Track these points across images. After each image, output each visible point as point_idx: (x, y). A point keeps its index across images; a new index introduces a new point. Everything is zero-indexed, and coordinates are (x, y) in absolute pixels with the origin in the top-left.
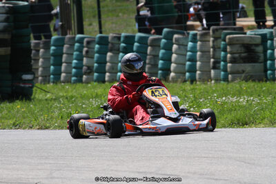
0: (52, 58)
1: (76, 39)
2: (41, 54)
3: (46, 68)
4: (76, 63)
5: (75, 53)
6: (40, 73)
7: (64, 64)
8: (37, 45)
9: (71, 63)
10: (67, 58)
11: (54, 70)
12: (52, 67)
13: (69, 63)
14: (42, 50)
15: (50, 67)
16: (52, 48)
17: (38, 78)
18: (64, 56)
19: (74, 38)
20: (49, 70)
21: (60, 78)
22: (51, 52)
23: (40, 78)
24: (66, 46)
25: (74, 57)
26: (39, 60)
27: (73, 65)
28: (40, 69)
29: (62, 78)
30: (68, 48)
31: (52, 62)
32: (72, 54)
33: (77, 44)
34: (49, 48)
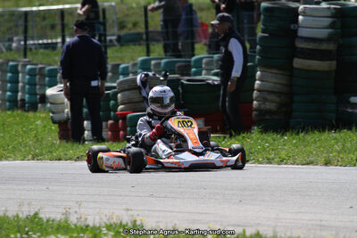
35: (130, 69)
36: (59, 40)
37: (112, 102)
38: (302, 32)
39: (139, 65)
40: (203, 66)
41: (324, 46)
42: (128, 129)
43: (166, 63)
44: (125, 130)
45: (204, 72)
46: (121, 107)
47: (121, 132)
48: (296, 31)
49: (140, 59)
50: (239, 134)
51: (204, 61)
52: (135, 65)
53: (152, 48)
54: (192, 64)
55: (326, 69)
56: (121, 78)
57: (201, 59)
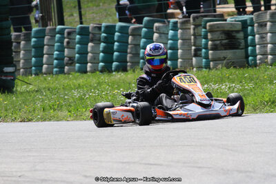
0: (33, 49)
1: (57, 30)
2: (22, 46)
3: (27, 61)
4: (57, 54)
5: (56, 44)
6: (21, 65)
7: (45, 56)
8: (18, 37)
9: (53, 54)
10: (48, 49)
11: (36, 62)
12: (33, 59)
13: (51, 54)
14: (22, 42)
15: (31, 59)
16: (33, 40)
17: (19, 70)
18: (46, 47)
19: (55, 29)
20: (31, 62)
21: (42, 69)
22: (32, 43)
23: (22, 70)
24: (46, 37)
25: (56, 48)
26: (20, 52)
27: (55, 56)
28: (22, 61)
29: (44, 70)
30: (49, 40)
31: (33, 54)
32: (54, 46)
33: (58, 36)
34: (30, 40)
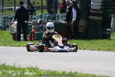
35: (36, 18)
36: (14, 8)
37: (30, 28)
38: (92, 7)
39: (39, 17)
40: (60, 17)
41: (99, 12)
42: (35, 37)
43: (48, 16)
44: (34, 37)
45: (60, 19)
46: (33, 30)
47: (33, 38)
48: (90, 7)
49: (40, 14)
50: (71, 40)
51: (60, 16)
52: (38, 16)
53: (43, 11)
54: (56, 16)
55: (99, 19)
56: (33, 20)
57: (59, 15)
